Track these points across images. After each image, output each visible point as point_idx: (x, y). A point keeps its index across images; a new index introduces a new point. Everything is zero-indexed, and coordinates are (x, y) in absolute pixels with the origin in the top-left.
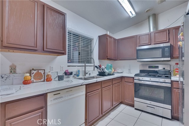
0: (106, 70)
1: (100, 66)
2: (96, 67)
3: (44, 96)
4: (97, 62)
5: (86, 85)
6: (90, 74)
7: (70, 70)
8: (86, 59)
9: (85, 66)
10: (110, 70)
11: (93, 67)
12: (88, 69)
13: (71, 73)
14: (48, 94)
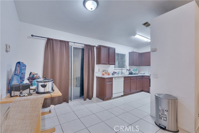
0: (133, 72)
1: (130, 70)
2: (128, 70)
3: (112, 78)
4: (128, 68)
5: (124, 77)
6: (124, 74)
7: (116, 71)
8: (122, 66)
9: (122, 69)
10: (135, 72)
11: (126, 70)
12: (123, 71)
13: (116, 73)
14: (113, 78)
